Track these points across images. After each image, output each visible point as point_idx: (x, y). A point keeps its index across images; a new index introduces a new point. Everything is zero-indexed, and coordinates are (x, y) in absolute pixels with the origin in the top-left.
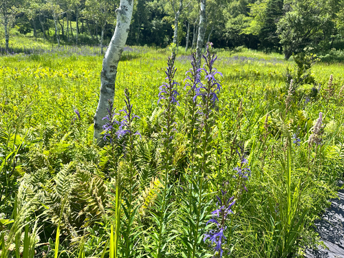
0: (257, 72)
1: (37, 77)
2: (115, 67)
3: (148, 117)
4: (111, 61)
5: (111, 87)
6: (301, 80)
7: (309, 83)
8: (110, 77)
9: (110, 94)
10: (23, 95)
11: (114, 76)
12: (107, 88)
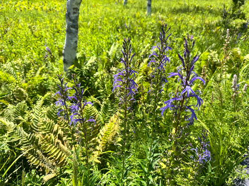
0: (197, 6)
1: (18, 10)
2: (77, 9)
3: (107, 51)
4: (74, 4)
5: (74, 28)
6: (234, 15)
7: (241, 19)
8: (73, 18)
9: (74, 34)
10: (7, 28)
11: (77, 18)
12: (71, 29)
